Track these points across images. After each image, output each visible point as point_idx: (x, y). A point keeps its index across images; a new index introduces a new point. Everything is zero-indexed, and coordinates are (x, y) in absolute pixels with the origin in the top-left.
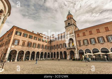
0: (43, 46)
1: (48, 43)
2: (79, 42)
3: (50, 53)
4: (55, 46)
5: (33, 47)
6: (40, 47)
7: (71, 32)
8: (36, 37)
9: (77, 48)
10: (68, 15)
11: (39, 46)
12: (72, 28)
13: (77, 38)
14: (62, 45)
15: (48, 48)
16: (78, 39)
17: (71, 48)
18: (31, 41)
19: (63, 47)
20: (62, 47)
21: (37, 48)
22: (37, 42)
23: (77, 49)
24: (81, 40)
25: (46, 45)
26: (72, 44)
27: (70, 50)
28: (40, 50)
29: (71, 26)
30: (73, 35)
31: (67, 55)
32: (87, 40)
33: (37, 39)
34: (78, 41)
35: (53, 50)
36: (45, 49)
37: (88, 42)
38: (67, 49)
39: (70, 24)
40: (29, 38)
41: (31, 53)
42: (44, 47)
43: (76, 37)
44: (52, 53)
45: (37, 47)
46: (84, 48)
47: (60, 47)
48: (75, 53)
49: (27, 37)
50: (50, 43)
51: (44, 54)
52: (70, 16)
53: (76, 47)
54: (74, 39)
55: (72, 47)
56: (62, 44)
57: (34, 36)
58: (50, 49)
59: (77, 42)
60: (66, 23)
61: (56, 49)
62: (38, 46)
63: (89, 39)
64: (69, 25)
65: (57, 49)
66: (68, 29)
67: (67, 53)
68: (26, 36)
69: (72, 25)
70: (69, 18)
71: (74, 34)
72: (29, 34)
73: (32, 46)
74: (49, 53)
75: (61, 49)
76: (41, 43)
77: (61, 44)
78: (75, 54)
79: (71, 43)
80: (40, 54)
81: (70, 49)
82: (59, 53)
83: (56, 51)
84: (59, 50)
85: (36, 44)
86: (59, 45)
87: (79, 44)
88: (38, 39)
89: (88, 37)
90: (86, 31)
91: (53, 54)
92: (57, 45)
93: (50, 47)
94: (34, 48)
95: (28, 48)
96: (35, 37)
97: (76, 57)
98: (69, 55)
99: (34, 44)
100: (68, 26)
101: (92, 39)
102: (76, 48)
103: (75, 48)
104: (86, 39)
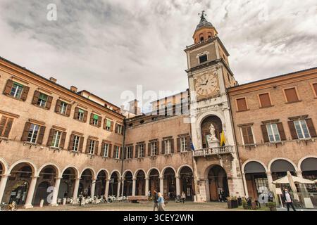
0: (92, 141)
1: (116, 132)
2: (247, 129)
3: (121, 177)
4: (141, 144)
5: (48, 145)
6: (81, 147)
7: (213, 89)
8: (66, 104)
9: (238, 153)
10: (200, 27)
11: (75, 143)
12: (216, 76)
13: (237, 116)
14: (172, 141)
15: (115, 151)
16: (242, 118)
17: (215, 156)
18: (41, 119)
19: (179, 151)
20: (173, 152)
21: (69, 149)
22: (70, 125)
23: (239, 159)
24: (252, 124)
25: (105, 138)
26: (215, 139)
27: (209, 163)
28: (79, 162)
29: (214, 66)
30: (219, 100)
31: (196, 185)
32: (277, 122)
33: (69, 110)
34: (240, 126)
35: (134, 162)
36: (101, 155)
37: (282, 132)
38: (196, 158)
39: (209, 60)
40: (33, 103)
41: (37, 174)
42: (97, 148)
43: (234, 111)
44: (129, 174)
45: (66, 146)
46: (265, 157)
47: (163, 147)
48: (228, 175)
49: (24, 100)
50: (123, 134)
51: (96, 177)
52: (207, 30)
53: (234, 150)
54: (226, 119)
55: (216, 152)
56: (175, 138)
57: (56, 97)
58: (123, 158)
59: (237, 129)
60: (191, 57)
61: (147, 160)
62: (72, 143)
63: (287, 120)
64: (206, 66)
65: (153, 158)
66: (199, 77)
67: (197, 177)
68: (20, 95)
69: (214, 62)
70: (202, 39)
71: (224, 99)
72: (33, 87)
73: (45, 141)
74: (115, 175)
75: (167, 156)
76: (86, 129)
77: (170, 139)
78: (231, 178)
79: (213, 136)
80: (79, 176)
81: (208, 158)
82: (161, 176)
83: (146, 165)
84: (161, 164)
85: (65, 134)
86: (160, 140)
87: (245, 138)
88: (73, 111)
89: (283, 112)
90: (275, 87)
91: (134, 177)
92: (154, 142)
93: (124, 150)
94: (55, 150)
95: (24, 148)
96: (59, 103)
97: (235, 190)
98: (203, 183)
99: (53, 131)
100: (200, 67)
101: (297, 118)
102: (235, 155)
103: (229, 154)
104: (273, 121)
